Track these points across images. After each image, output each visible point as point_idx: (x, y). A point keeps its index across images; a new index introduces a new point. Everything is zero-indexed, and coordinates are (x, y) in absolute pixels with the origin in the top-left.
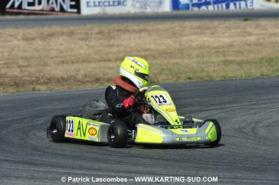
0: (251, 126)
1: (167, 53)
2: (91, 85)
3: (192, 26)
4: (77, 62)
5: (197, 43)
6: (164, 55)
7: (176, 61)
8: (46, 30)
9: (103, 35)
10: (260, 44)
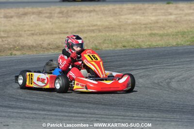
0: (167, 81)
1: (109, 28)
2: (52, 51)
4: (44, 34)
5: (131, 21)
6: (107, 29)
7: (115, 34)
8: (21, 10)
9: (63, 15)
10: (178, 21)
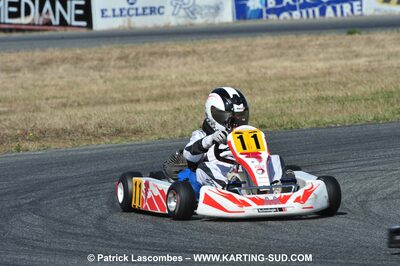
0: (359, 199)
2: (108, 140)
3: (266, 44)
4: (88, 104)
5: (274, 71)
8: (38, 55)
9: (126, 62)
10: (373, 70)
